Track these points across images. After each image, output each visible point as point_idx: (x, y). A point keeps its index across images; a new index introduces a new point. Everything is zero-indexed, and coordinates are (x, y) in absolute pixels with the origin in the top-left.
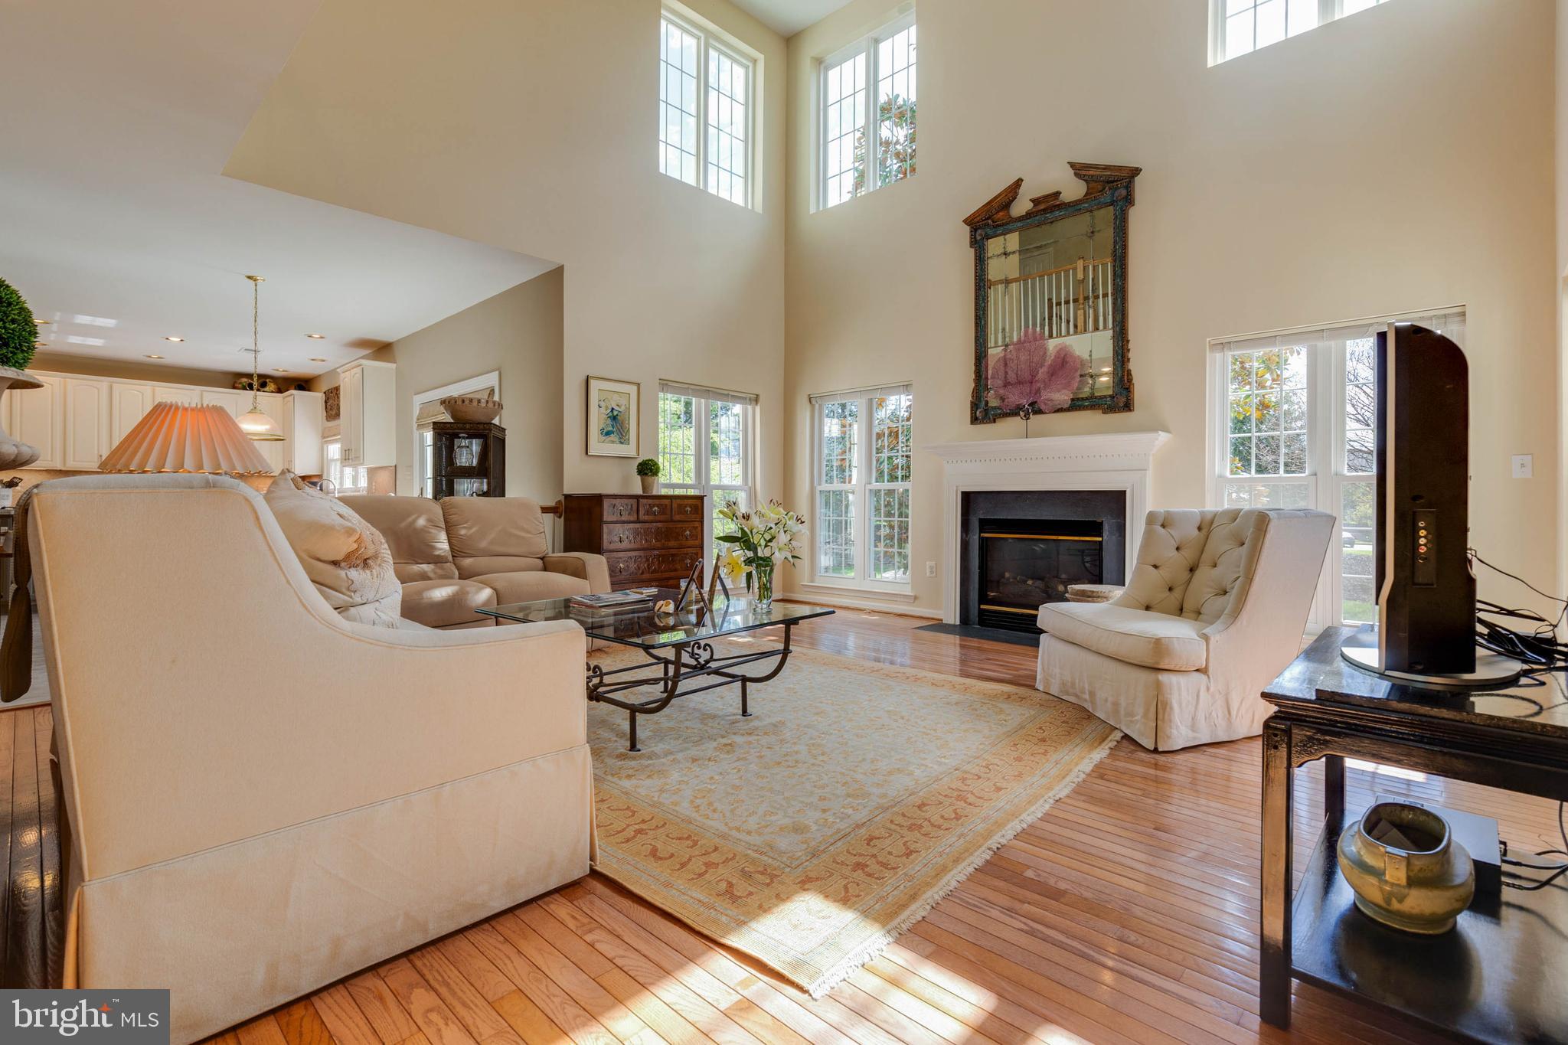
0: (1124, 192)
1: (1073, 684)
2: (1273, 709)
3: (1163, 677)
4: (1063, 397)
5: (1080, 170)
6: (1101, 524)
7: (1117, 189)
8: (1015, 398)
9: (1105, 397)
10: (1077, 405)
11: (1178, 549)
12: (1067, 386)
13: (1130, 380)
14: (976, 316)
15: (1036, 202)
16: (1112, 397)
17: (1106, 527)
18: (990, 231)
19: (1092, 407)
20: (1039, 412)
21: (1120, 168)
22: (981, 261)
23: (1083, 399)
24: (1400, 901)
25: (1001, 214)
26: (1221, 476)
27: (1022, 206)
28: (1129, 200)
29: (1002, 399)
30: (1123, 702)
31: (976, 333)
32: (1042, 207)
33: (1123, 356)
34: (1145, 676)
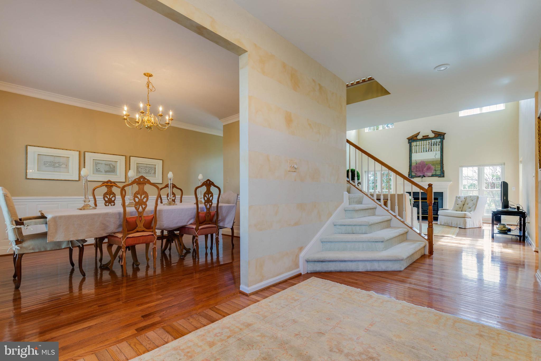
0: (443, 137)
1: (447, 222)
2: (493, 212)
3: (466, 218)
4: (430, 174)
5: (433, 132)
6: (438, 198)
7: (441, 136)
8: (419, 174)
9: (439, 175)
10: (432, 176)
11: (461, 202)
12: (431, 172)
13: (444, 172)
14: (409, 157)
15: (423, 136)
16: (440, 175)
17: (439, 199)
18: (413, 141)
19: (436, 176)
20: (425, 177)
21: (442, 133)
22: (411, 147)
23: (434, 175)
24: (502, 229)
25: (415, 138)
26: (461, 190)
27: (420, 137)
28: (444, 138)
29: (416, 174)
30: (458, 223)
31: (409, 160)
32: (425, 138)
33: (442, 167)
34: (464, 218)
